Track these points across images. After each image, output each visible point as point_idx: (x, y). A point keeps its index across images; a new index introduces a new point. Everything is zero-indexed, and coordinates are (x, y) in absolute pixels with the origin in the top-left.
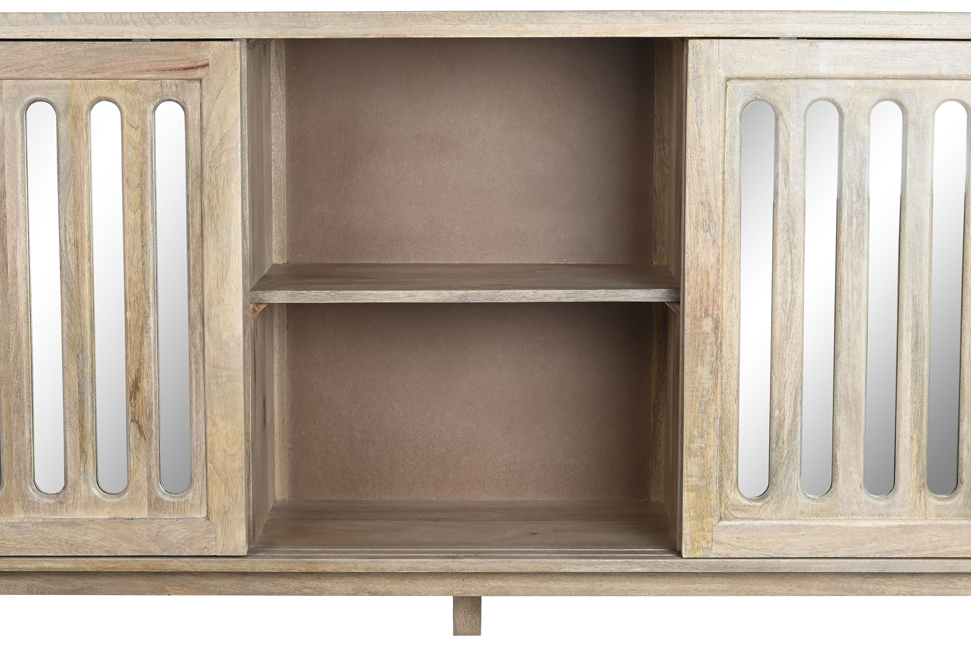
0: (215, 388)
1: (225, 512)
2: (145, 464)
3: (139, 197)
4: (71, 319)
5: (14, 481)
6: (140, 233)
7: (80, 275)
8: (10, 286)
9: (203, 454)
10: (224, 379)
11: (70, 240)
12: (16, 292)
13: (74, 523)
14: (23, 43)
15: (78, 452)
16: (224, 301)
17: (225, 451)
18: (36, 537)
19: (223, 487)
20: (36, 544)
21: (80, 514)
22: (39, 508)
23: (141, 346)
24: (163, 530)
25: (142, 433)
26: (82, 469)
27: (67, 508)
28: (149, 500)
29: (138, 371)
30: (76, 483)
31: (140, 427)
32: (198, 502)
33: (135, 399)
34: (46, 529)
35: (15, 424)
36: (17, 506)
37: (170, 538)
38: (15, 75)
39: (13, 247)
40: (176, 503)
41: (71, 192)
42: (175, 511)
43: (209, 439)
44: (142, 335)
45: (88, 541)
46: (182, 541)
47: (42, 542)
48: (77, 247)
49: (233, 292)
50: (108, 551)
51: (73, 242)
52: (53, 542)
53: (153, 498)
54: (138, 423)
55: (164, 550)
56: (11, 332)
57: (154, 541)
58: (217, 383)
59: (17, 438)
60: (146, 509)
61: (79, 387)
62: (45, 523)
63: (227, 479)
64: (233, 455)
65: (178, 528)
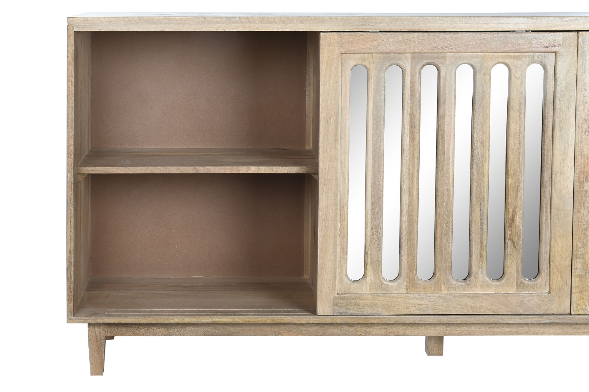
0: (557, 221)
1: (560, 289)
2: (515, 263)
3: (519, 117)
4: (478, 183)
5: (442, 273)
6: (518, 136)
7: (484, 159)
8: (445, 166)
9: (548, 257)
10: (562, 216)
11: (479, 140)
12: (449, 168)
13: (475, 296)
14: (460, 33)
15: (479, 257)
16: (564, 173)
17: (561, 256)
18: (454, 304)
19: (559, 276)
20: (454, 308)
21: (478, 291)
22: (456, 288)
23: (516, 198)
24: (525, 300)
25: (514, 246)
26: (480, 266)
27: (471, 287)
28: (517, 283)
29: (514, 211)
30: (477, 273)
31: (513, 243)
32: (544, 284)
33: (511, 227)
34: (460, 300)
35: (444, 241)
36: (443, 287)
37: (528, 304)
38: (454, 50)
39: (448, 144)
40: (532, 285)
41: (481, 114)
42: (531, 289)
43: (552, 249)
44: (517, 192)
45: (483, 306)
46: (535, 306)
47: (457, 307)
48: (483, 144)
49: (569, 168)
50: (493, 312)
51: (481, 141)
52: (463, 306)
53: (519, 282)
54: (512, 240)
55: (525, 311)
56: (445, 191)
57: (519, 306)
58: (558, 218)
59: (445, 249)
60: (515, 288)
61: (481, 221)
62: (460, 296)
63: (562, 271)
64: (566, 258)
65: (533, 299)
